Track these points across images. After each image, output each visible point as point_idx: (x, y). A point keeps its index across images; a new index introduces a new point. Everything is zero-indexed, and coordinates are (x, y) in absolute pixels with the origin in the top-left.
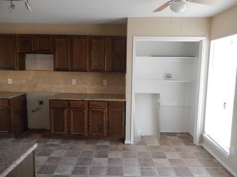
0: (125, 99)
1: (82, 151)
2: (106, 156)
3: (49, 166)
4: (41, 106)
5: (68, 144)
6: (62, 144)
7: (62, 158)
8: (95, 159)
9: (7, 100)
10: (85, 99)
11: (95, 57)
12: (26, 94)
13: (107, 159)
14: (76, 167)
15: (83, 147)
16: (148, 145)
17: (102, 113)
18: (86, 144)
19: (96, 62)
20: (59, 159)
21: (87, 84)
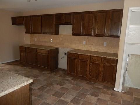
0: (117, 57)
1: (82, 88)
2: (97, 96)
3: (60, 92)
4: (65, 56)
5: (76, 81)
6: (72, 81)
7: (69, 89)
8: (88, 96)
9: (47, 51)
10: (88, 55)
11: (98, 26)
12: (58, 48)
13: (97, 98)
14: (74, 98)
15: (84, 85)
16: (134, 96)
17: (99, 65)
18: (86, 84)
19: (98, 30)
20: (67, 89)
21: (92, 45)
